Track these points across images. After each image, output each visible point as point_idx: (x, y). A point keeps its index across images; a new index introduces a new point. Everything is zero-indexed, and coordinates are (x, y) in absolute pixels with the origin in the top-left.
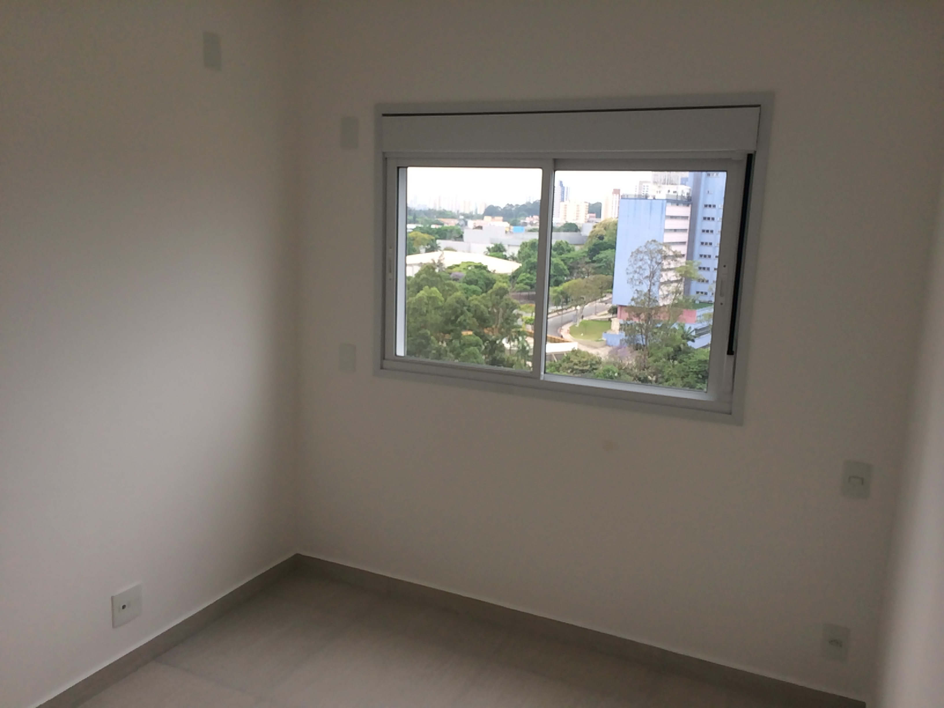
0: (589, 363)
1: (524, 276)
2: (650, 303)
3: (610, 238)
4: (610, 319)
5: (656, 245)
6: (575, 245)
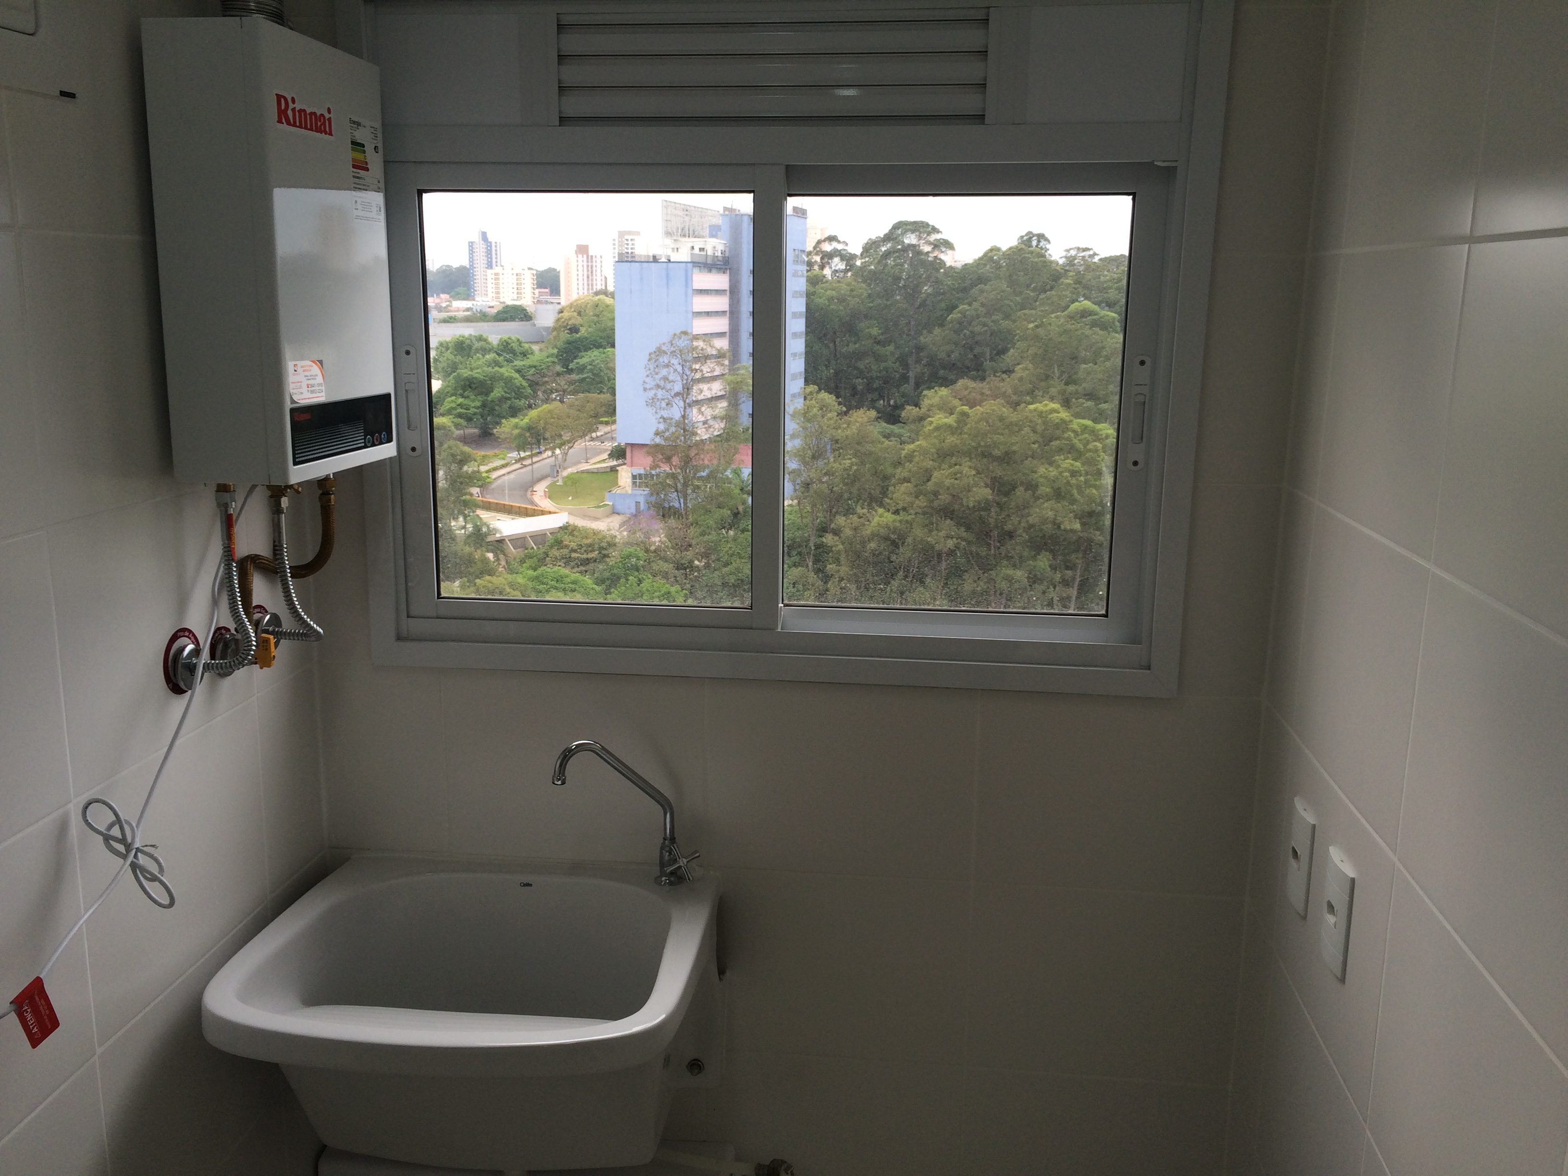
0: (596, 546)
1: (452, 401)
2: (687, 437)
3: (590, 330)
4: (614, 469)
5: (688, 340)
6: (530, 342)
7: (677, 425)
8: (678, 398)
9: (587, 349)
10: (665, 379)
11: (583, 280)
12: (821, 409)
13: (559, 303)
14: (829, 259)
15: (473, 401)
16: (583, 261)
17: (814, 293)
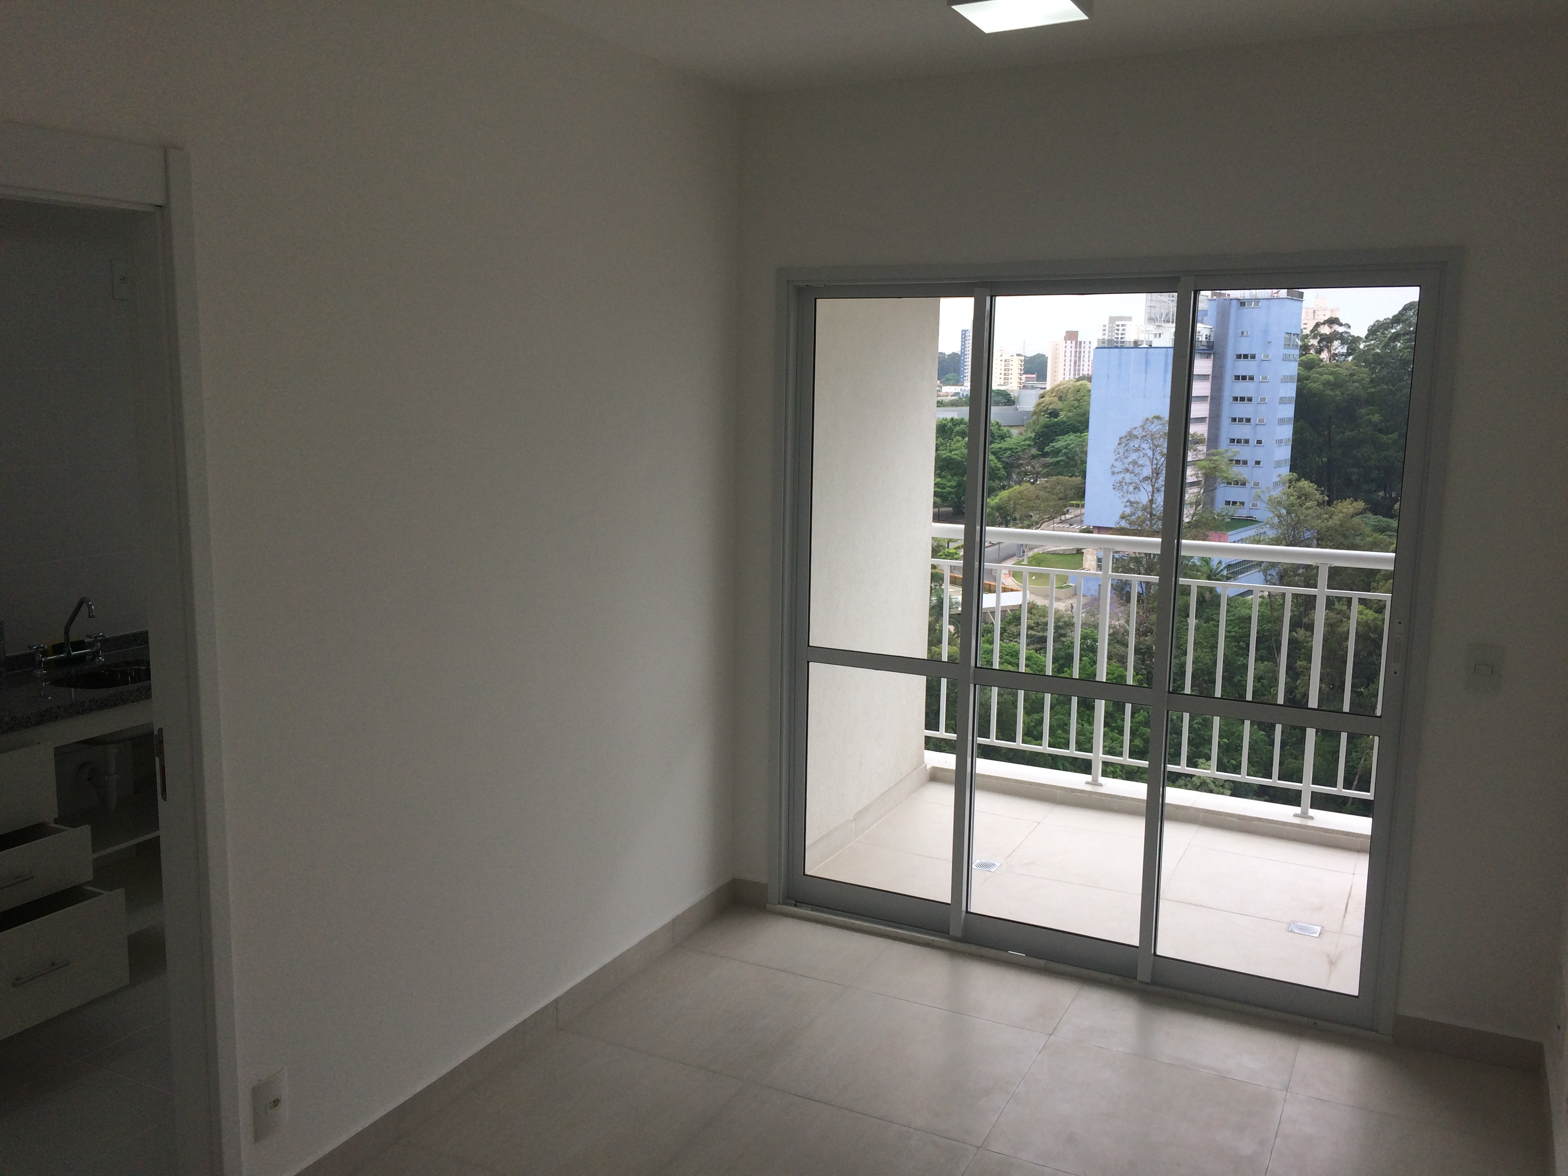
0: (1052, 625)
2: (1153, 522)
3: (1070, 414)
4: (1080, 552)
5: (1161, 425)
6: (1010, 426)
7: (1144, 509)
8: (1147, 482)
9: (1064, 432)
10: (1135, 463)
11: (1070, 365)
12: (1299, 497)
13: (1045, 388)
14: (1328, 342)
15: (949, 481)
16: (1071, 347)
17: (1307, 378)
